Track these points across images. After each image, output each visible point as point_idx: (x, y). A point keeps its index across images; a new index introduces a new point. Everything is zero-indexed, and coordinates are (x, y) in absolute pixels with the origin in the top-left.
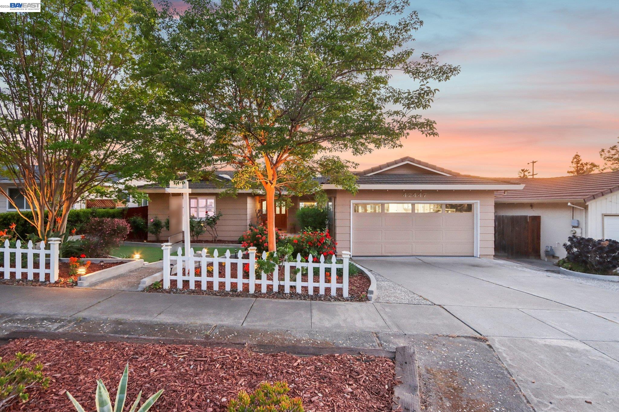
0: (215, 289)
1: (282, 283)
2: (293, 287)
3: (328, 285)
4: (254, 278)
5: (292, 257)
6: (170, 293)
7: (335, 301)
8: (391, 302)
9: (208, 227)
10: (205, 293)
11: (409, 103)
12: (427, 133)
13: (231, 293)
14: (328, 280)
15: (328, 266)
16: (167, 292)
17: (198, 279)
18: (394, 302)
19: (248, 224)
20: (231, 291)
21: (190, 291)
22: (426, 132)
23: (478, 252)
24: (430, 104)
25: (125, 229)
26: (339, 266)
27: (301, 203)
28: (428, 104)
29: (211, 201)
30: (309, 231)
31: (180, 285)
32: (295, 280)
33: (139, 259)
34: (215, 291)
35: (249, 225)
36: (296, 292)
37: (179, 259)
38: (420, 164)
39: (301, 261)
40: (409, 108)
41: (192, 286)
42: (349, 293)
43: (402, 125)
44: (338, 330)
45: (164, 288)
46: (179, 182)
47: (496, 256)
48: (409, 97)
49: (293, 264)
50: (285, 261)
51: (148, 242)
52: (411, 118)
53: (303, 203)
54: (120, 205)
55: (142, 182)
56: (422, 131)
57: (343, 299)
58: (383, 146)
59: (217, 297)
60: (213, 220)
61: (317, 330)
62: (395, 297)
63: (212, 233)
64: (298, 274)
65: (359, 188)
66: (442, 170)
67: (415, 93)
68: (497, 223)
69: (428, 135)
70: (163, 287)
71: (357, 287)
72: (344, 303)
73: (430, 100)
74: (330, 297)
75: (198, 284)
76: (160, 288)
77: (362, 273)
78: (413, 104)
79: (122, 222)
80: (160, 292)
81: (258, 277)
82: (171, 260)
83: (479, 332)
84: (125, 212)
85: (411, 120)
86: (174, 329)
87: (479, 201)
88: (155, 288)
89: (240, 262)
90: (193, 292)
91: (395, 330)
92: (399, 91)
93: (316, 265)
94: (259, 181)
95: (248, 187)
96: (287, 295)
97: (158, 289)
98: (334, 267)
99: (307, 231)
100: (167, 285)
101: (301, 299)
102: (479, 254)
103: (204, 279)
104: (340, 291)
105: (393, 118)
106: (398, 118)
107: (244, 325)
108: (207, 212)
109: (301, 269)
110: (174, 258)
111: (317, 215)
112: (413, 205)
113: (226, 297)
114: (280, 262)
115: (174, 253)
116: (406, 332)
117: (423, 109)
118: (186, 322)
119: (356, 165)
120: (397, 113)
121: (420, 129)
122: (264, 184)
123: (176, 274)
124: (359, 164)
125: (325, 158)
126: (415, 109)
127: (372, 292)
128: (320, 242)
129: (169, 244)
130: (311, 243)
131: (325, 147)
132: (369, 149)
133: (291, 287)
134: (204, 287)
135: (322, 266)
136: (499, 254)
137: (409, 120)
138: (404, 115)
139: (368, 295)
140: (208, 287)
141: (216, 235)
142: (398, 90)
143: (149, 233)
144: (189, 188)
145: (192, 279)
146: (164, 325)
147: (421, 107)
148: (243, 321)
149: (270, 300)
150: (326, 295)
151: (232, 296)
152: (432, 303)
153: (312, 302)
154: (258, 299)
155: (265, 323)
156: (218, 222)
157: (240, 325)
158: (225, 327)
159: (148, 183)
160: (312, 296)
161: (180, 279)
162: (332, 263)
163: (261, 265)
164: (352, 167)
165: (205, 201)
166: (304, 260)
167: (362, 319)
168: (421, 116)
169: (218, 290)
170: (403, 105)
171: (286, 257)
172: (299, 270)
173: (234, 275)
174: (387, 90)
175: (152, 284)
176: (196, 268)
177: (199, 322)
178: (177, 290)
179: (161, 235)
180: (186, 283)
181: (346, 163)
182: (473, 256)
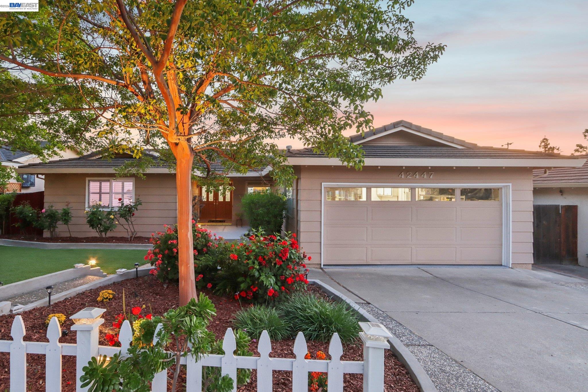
9: (121, 219)
15: (318, 366)
23: (509, 259)
27: (249, 189)
29: (129, 185)
30: (259, 235)
38: (419, 132)
47: (535, 266)
53: (253, 188)
60: (129, 210)
63: (126, 227)
66: (452, 140)
87: (510, 184)
99: (257, 236)
102: (511, 262)
108: (121, 200)
111: (272, 204)
112: (413, 189)
128: (280, 258)
141: (133, 231)
156: (135, 212)
162: (329, 358)
165: (120, 184)
179: (57, 230)
182: (501, 265)
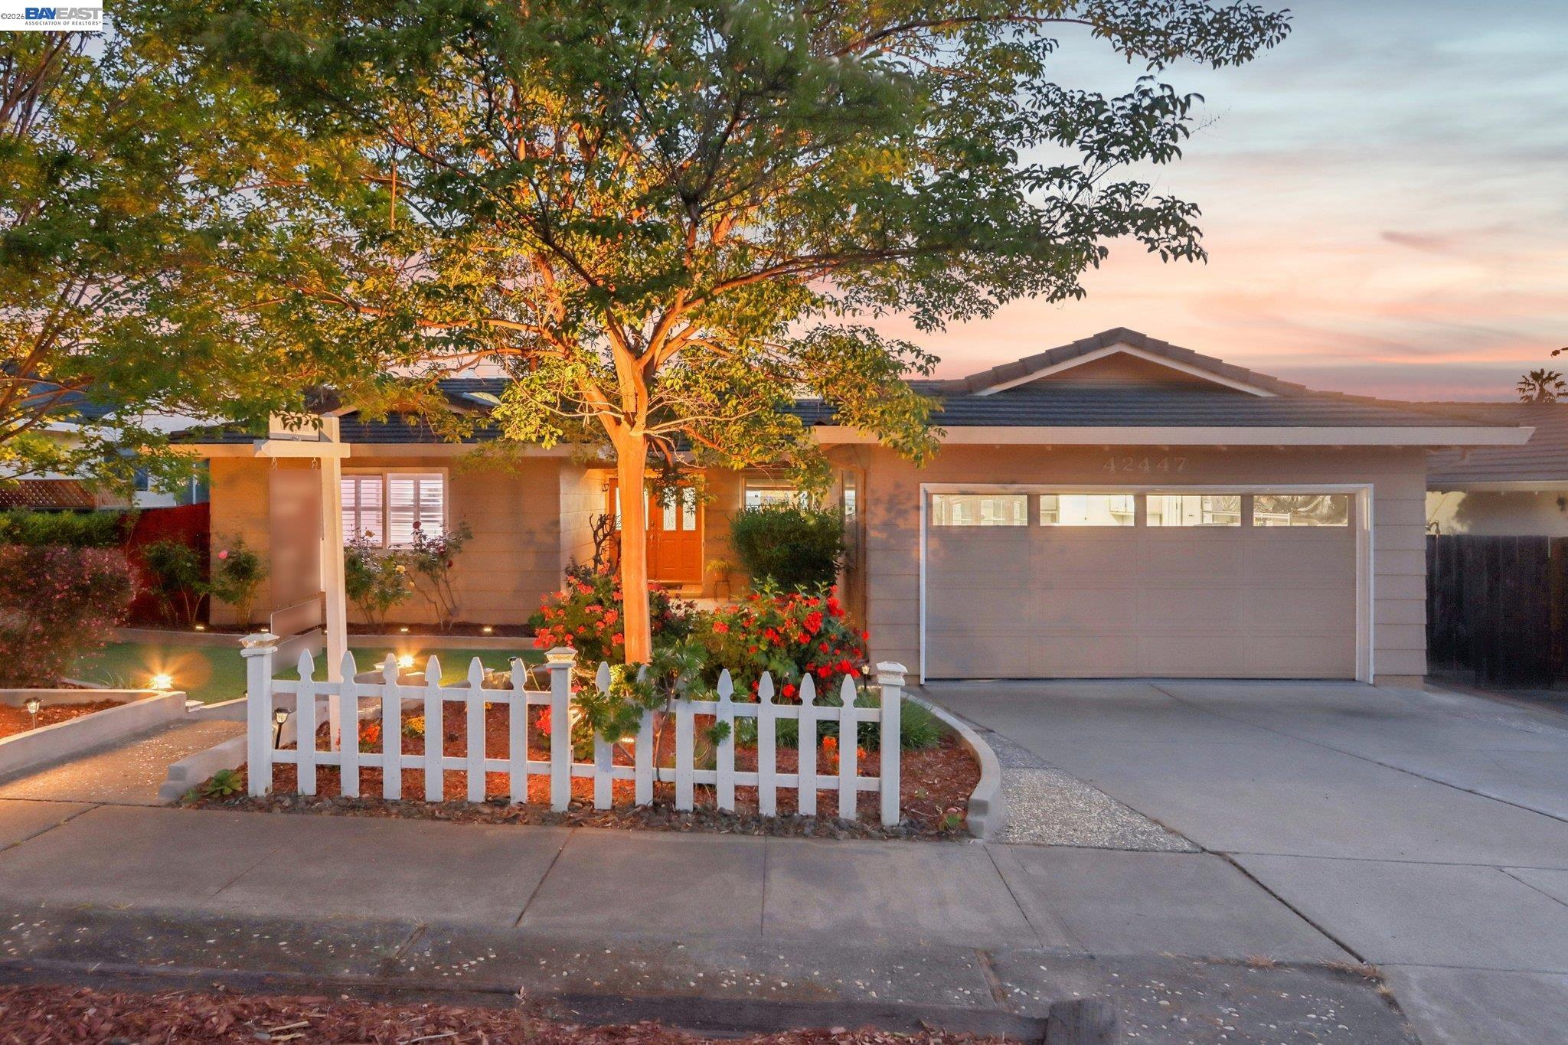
0: (429, 797)
1: (666, 774)
2: (704, 790)
3: (828, 782)
4: (569, 757)
5: (700, 681)
6: (269, 811)
7: (854, 837)
8: (1049, 842)
9: (423, 576)
10: (394, 810)
11: (1105, 140)
12: (1168, 247)
13: (487, 810)
14: (827, 766)
15: (827, 713)
16: (261, 808)
17: (370, 760)
18: (1059, 841)
19: (563, 566)
20: (487, 802)
21: (343, 802)
22: (1163, 246)
23: (1366, 667)
24: (1177, 145)
25: (121, 584)
26: (869, 715)
27: (750, 494)
28: (1172, 143)
29: (434, 486)
30: (767, 590)
31: (307, 783)
32: (712, 766)
33: (168, 690)
34: (432, 803)
35: (567, 570)
36: (714, 808)
37: (305, 687)
38: (1163, 355)
39: (734, 698)
40: (1103, 157)
41: (350, 786)
42: (902, 810)
43: (1082, 220)
44: (856, 943)
45: (251, 790)
46: (300, 419)
47: (1434, 679)
48: (1102, 117)
49: (705, 707)
50: (677, 696)
51: (210, 628)
52: (1113, 193)
53: (759, 493)
54: (110, 503)
55: (183, 421)
56: (1148, 240)
57: (882, 830)
58: (1027, 292)
59: (438, 824)
60: (441, 554)
61: (780, 940)
62: (1064, 823)
63: (434, 596)
64: (722, 742)
65: (943, 440)
66: (1243, 375)
67: (1120, 104)
68: (1437, 563)
69: (1171, 256)
70: (245, 792)
71: (930, 787)
72: (884, 844)
73: (1177, 129)
74: (837, 823)
75: (371, 778)
76: (235, 794)
77: (951, 739)
78: (1117, 143)
79: (108, 560)
80: (235, 808)
81: (584, 755)
82: (276, 697)
83: (1353, 948)
84: (130, 525)
85: (1114, 200)
86: (276, 939)
87: (1370, 486)
88: (217, 795)
89: (520, 700)
90: (352, 806)
91: (1057, 941)
92: (1082, 99)
93: (787, 711)
94: (587, 415)
95: (552, 434)
96: (683, 816)
97: (227, 797)
98: (849, 716)
99: (762, 592)
100: (260, 783)
101: (733, 832)
102: (1372, 672)
103: (392, 762)
104: (869, 801)
105: (1049, 194)
106: (1068, 193)
107: (526, 922)
108: (417, 525)
109: (732, 724)
110: (285, 686)
112: (1140, 500)
113: (469, 826)
114: (660, 701)
115: (286, 670)
116: (1094, 950)
117: (1155, 161)
118: (320, 914)
119: (928, 361)
120: (1060, 174)
121: (1141, 234)
122: (609, 425)
123: (293, 745)
124: (938, 359)
125: (824, 336)
126: (1128, 162)
127: (982, 807)
129: (268, 636)
130: (777, 633)
131: (823, 297)
132: (981, 303)
133: (699, 787)
134: (392, 789)
135: (808, 715)
136: (1446, 672)
137: (1104, 202)
138: (1085, 185)
139: (971, 818)
140: (406, 790)
141: (450, 606)
142: (1078, 96)
143: (212, 598)
144: (343, 439)
145: (350, 759)
146: (238, 924)
147: (1148, 155)
148: (520, 910)
149: (624, 833)
150: (821, 816)
151: (491, 821)
152: (1197, 845)
153: (774, 841)
154: (579, 830)
155: (600, 918)
156: (456, 559)
157: (509, 923)
158: (455, 933)
159: (201, 423)
160: (770, 820)
161: (307, 760)
162: (841, 704)
163: (593, 710)
164: (914, 369)
165: (410, 483)
166: (746, 694)
167: (942, 903)
168: (1145, 187)
169: (440, 797)
170: (1083, 148)
171: (681, 682)
172: (725, 727)
173: (497, 747)
174: (1039, 96)
175: (210, 779)
176: (364, 724)
177: (364, 913)
178: (295, 797)
180: (329, 775)
181: (900, 352)
182: (1354, 680)
